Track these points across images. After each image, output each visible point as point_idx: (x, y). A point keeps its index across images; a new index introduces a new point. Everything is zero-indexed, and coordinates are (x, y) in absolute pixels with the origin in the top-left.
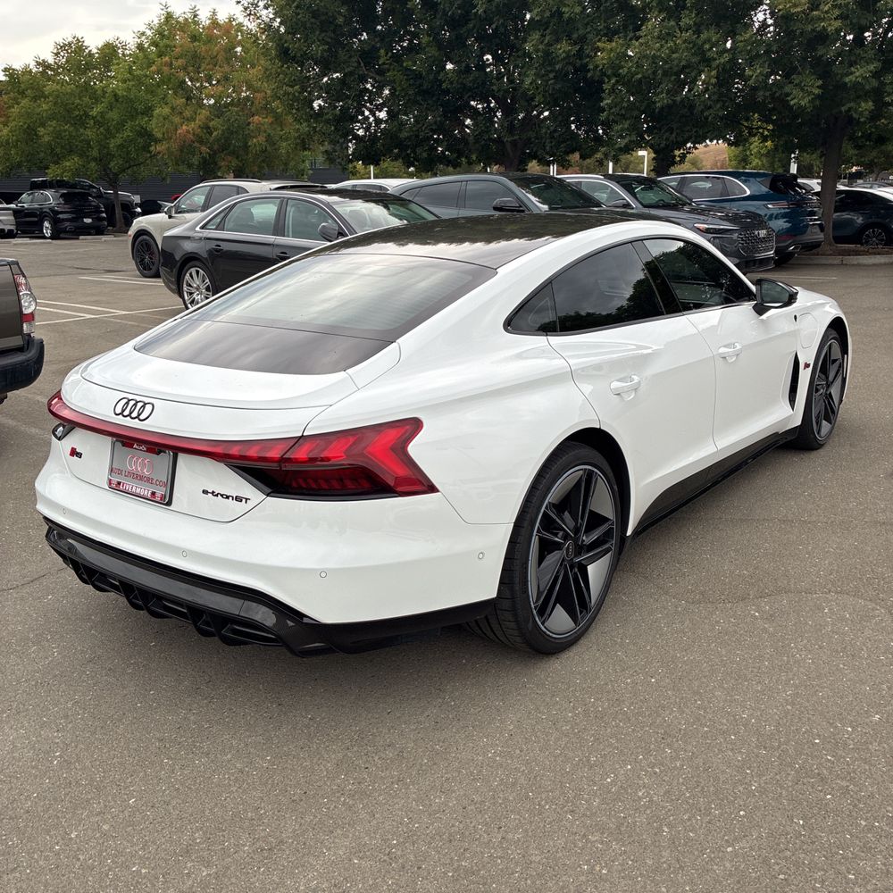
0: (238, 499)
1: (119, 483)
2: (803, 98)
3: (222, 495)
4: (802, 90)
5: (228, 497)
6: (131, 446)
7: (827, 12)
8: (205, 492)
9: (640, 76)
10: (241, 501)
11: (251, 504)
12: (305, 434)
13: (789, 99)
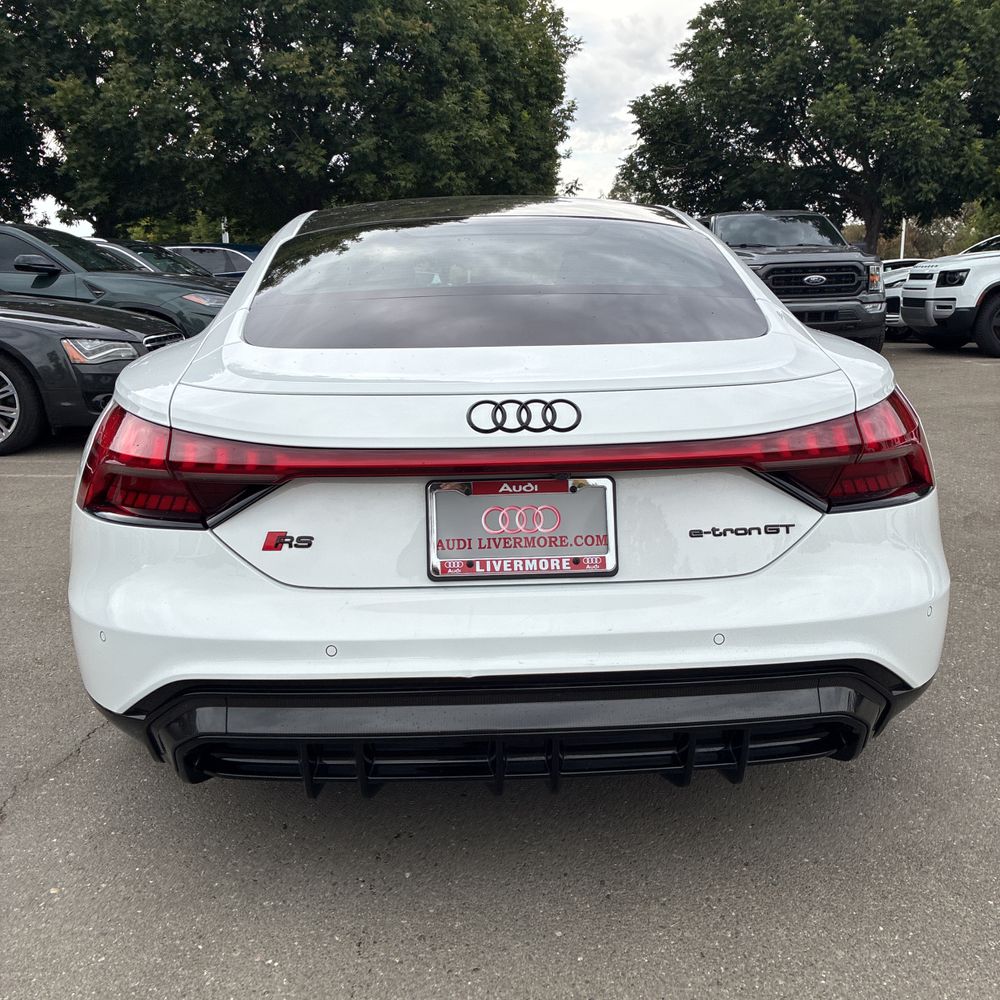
0: (772, 530)
1: (470, 565)
2: (311, 167)
3: (735, 532)
4: (309, 158)
5: (748, 532)
6: (492, 488)
7: (331, 78)
8: (696, 534)
9: (109, 126)
10: (778, 531)
11: (795, 533)
12: (858, 409)
13: (295, 166)
